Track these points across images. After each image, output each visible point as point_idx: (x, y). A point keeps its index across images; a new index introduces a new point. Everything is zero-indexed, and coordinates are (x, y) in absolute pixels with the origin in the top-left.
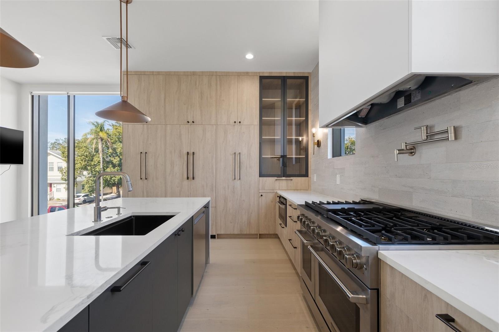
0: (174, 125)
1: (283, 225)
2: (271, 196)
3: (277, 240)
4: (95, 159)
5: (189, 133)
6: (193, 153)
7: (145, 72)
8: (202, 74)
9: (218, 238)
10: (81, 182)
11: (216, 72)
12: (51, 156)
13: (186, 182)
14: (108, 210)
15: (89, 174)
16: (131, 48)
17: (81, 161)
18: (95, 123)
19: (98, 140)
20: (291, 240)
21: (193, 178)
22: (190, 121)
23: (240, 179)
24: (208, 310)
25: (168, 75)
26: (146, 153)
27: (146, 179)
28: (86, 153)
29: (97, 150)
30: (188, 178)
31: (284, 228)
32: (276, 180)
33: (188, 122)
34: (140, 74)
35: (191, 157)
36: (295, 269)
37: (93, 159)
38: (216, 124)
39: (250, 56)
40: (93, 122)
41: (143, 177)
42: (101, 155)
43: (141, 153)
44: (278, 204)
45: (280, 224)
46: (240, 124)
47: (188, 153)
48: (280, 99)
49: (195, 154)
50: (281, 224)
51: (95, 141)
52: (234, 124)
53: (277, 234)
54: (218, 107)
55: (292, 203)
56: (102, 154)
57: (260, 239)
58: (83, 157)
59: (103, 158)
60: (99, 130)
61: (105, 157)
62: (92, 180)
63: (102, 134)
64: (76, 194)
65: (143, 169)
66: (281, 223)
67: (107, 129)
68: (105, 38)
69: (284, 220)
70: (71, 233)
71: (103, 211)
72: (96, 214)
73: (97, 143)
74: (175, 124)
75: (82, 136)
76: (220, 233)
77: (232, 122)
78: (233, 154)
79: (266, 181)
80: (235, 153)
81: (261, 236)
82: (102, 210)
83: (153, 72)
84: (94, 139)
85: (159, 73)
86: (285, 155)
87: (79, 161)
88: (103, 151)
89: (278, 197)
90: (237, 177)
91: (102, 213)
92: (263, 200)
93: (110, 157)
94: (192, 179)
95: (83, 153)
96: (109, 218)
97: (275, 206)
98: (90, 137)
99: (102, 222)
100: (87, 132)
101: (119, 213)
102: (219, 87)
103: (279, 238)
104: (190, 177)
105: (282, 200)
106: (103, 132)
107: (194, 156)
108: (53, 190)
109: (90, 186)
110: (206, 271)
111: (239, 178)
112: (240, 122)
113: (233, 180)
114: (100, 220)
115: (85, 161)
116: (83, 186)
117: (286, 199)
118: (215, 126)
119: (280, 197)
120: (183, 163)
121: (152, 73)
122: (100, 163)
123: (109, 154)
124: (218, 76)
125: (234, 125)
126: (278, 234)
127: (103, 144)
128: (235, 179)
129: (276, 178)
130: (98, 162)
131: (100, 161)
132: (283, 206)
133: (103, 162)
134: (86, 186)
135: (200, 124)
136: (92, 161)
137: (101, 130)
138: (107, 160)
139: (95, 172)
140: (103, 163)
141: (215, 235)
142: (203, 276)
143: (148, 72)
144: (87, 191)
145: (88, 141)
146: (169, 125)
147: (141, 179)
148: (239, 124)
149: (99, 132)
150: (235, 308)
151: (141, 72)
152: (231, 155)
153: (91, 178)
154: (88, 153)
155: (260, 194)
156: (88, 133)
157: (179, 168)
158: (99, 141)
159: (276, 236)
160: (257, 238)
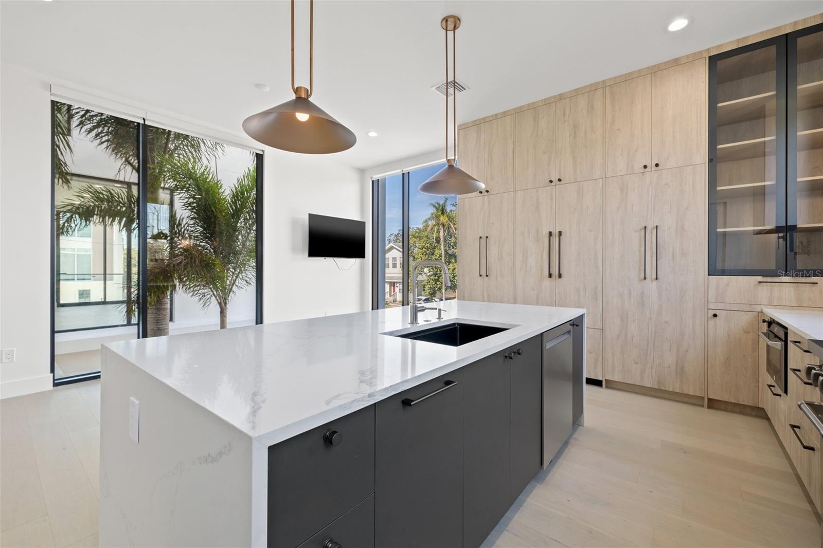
0: (528, 189)
1: (778, 390)
2: (744, 319)
3: (759, 423)
4: (437, 251)
5: (552, 199)
6: (560, 233)
7: (485, 118)
8: (577, 92)
9: (607, 387)
10: (422, 282)
11: (603, 82)
12: (394, 250)
13: (547, 281)
14: (426, 311)
15: (429, 272)
16: (465, 89)
17: (421, 256)
18: (436, 205)
19: (439, 227)
20: (798, 427)
21: (560, 276)
22: (555, 179)
23: (657, 279)
24: (569, 501)
25: (518, 112)
26: (487, 237)
27: (487, 276)
28: (426, 245)
29: (438, 241)
30: (550, 276)
31: (780, 395)
32: (760, 282)
33: (551, 181)
34: (478, 124)
35: (555, 240)
36: (811, 502)
37: (434, 251)
38: (604, 177)
39: (678, 24)
40: (433, 203)
41: (483, 273)
42: (442, 247)
43: (481, 237)
44: (764, 341)
45: (770, 386)
46: (657, 168)
47: (550, 234)
48: (773, 93)
49: (562, 234)
50: (774, 386)
51: (436, 228)
52: (643, 170)
53: (762, 409)
54: (607, 145)
55: (803, 338)
56: (444, 245)
57: (711, 411)
58: (424, 249)
59: (446, 251)
60: (440, 213)
61: (447, 249)
62: (432, 280)
63: (443, 219)
64: (417, 296)
65: (484, 261)
66: (773, 383)
67: (450, 211)
68: (434, 89)
69: (780, 378)
70: (383, 332)
71: (420, 311)
72: (412, 314)
73: (439, 230)
74: (530, 188)
75: (423, 224)
76: (613, 380)
77: (638, 167)
78: (641, 230)
79: (728, 285)
80: (645, 227)
81: (713, 404)
82: (419, 309)
83: (496, 115)
84: (435, 226)
85: (505, 114)
86: (789, 224)
87: (419, 256)
88: (445, 240)
89: (764, 321)
90: (650, 273)
91: (419, 314)
92: (719, 328)
93: (453, 248)
94: (557, 276)
95: (424, 244)
96: (427, 321)
97: (756, 343)
98: (431, 223)
99: (418, 325)
100: (429, 217)
101: (440, 317)
102: (609, 106)
103: (768, 419)
104: (555, 273)
105: (776, 329)
106: (445, 215)
107: (561, 237)
108: (396, 291)
109: (430, 287)
110: (574, 436)
111: (654, 277)
112: (657, 165)
113: (640, 280)
114: (417, 323)
115: (425, 255)
116: (424, 286)
117: (786, 328)
118: (601, 181)
119: (771, 323)
120: (543, 251)
121: (495, 117)
122: (442, 256)
123: (452, 244)
124: (607, 89)
125: (643, 172)
126: (765, 408)
127: (444, 231)
128: (645, 278)
129: (760, 278)
130: (440, 256)
131: (442, 254)
132: (778, 345)
133: (445, 255)
134: (427, 287)
135: (572, 182)
136: (433, 254)
137: (443, 213)
138: (450, 252)
139: (436, 269)
140: (445, 257)
141: (601, 381)
142: (566, 444)
143: (488, 117)
144: (427, 293)
145: (429, 228)
146: (520, 192)
147: (480, 276)
148: (654, 168)
149: (440, 216)
150: (624, 520)
151: (480, 120)
152: (637, 231)
153: (432, 277)
154: (429, 245)
155: (711, 313)
156: (429, 219)
157: (536, 258)
158: (441, 227)
159: (760, 413)
160: (702, 406)
